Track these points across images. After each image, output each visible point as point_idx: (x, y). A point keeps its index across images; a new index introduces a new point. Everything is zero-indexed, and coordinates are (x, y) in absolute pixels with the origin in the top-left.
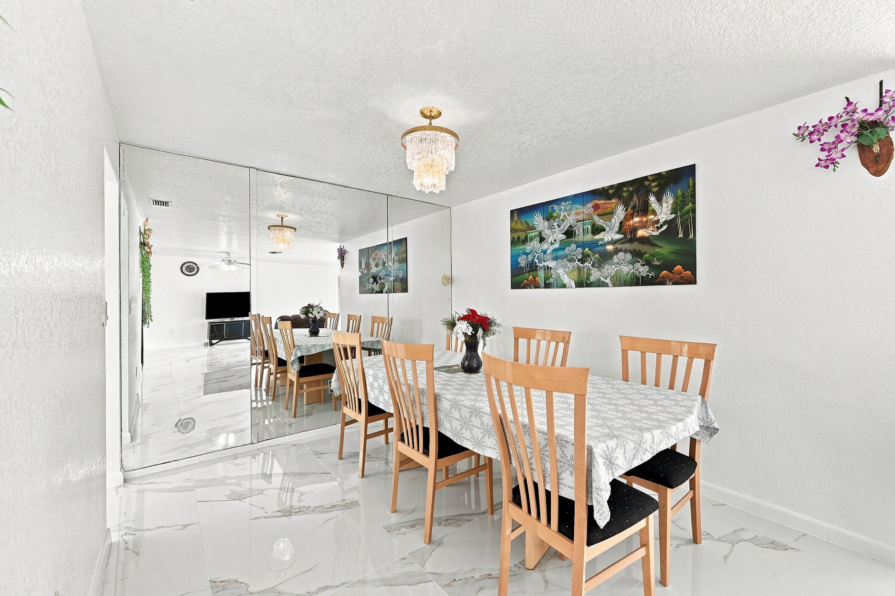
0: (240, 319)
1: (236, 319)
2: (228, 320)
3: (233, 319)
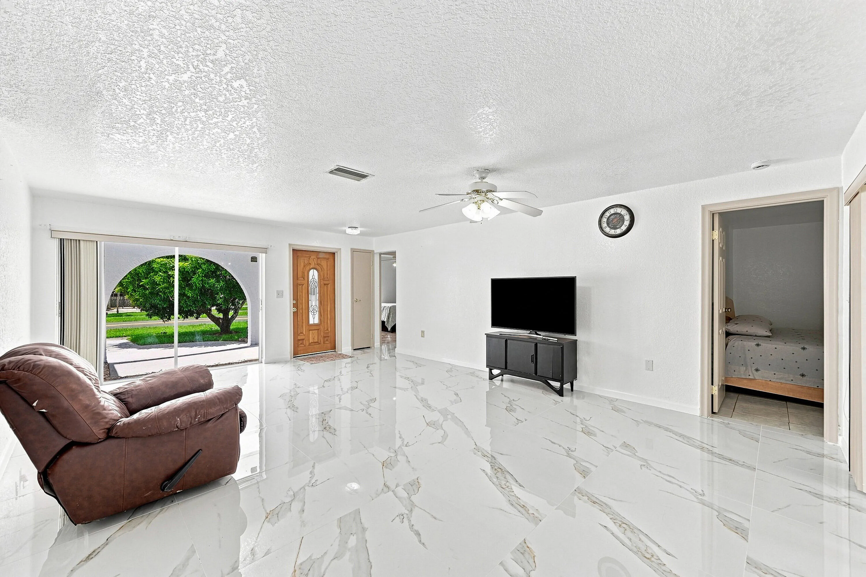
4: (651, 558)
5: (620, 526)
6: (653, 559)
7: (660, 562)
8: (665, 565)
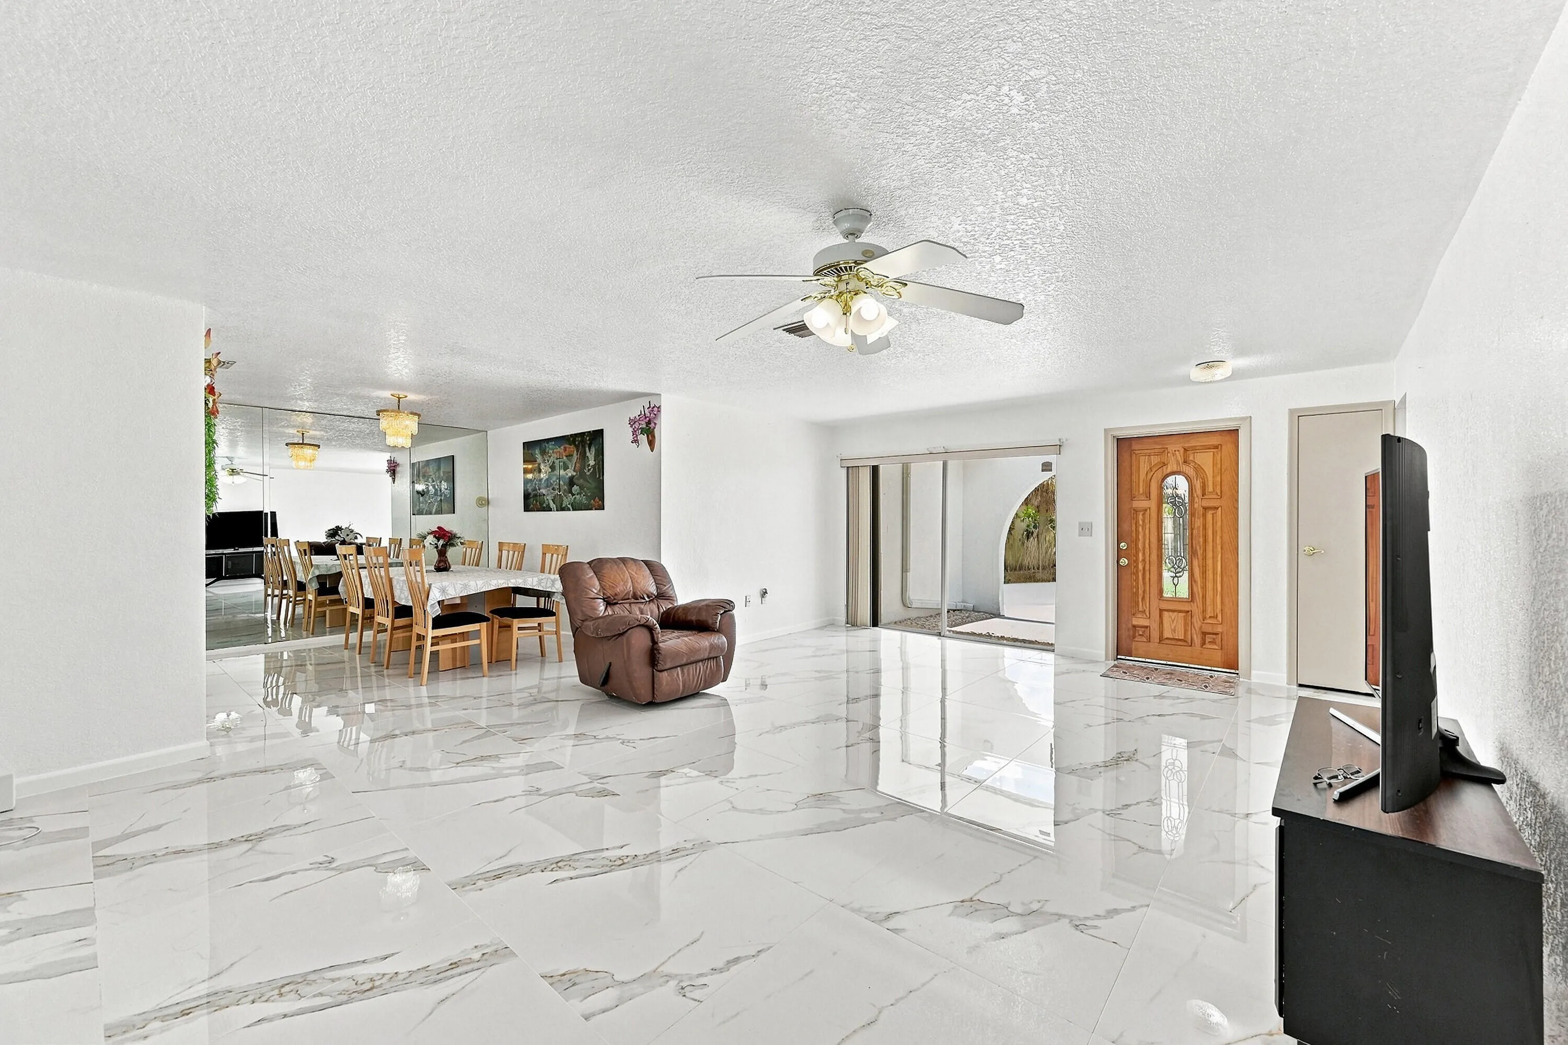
0: (250, 549)
1: (241, 550)
2: (231, 551)
3: (238, 550)
4: (280, 991)
5: (372, 980)
6: (277, 992)
7: (264, 999)
8: (253, 1002)
